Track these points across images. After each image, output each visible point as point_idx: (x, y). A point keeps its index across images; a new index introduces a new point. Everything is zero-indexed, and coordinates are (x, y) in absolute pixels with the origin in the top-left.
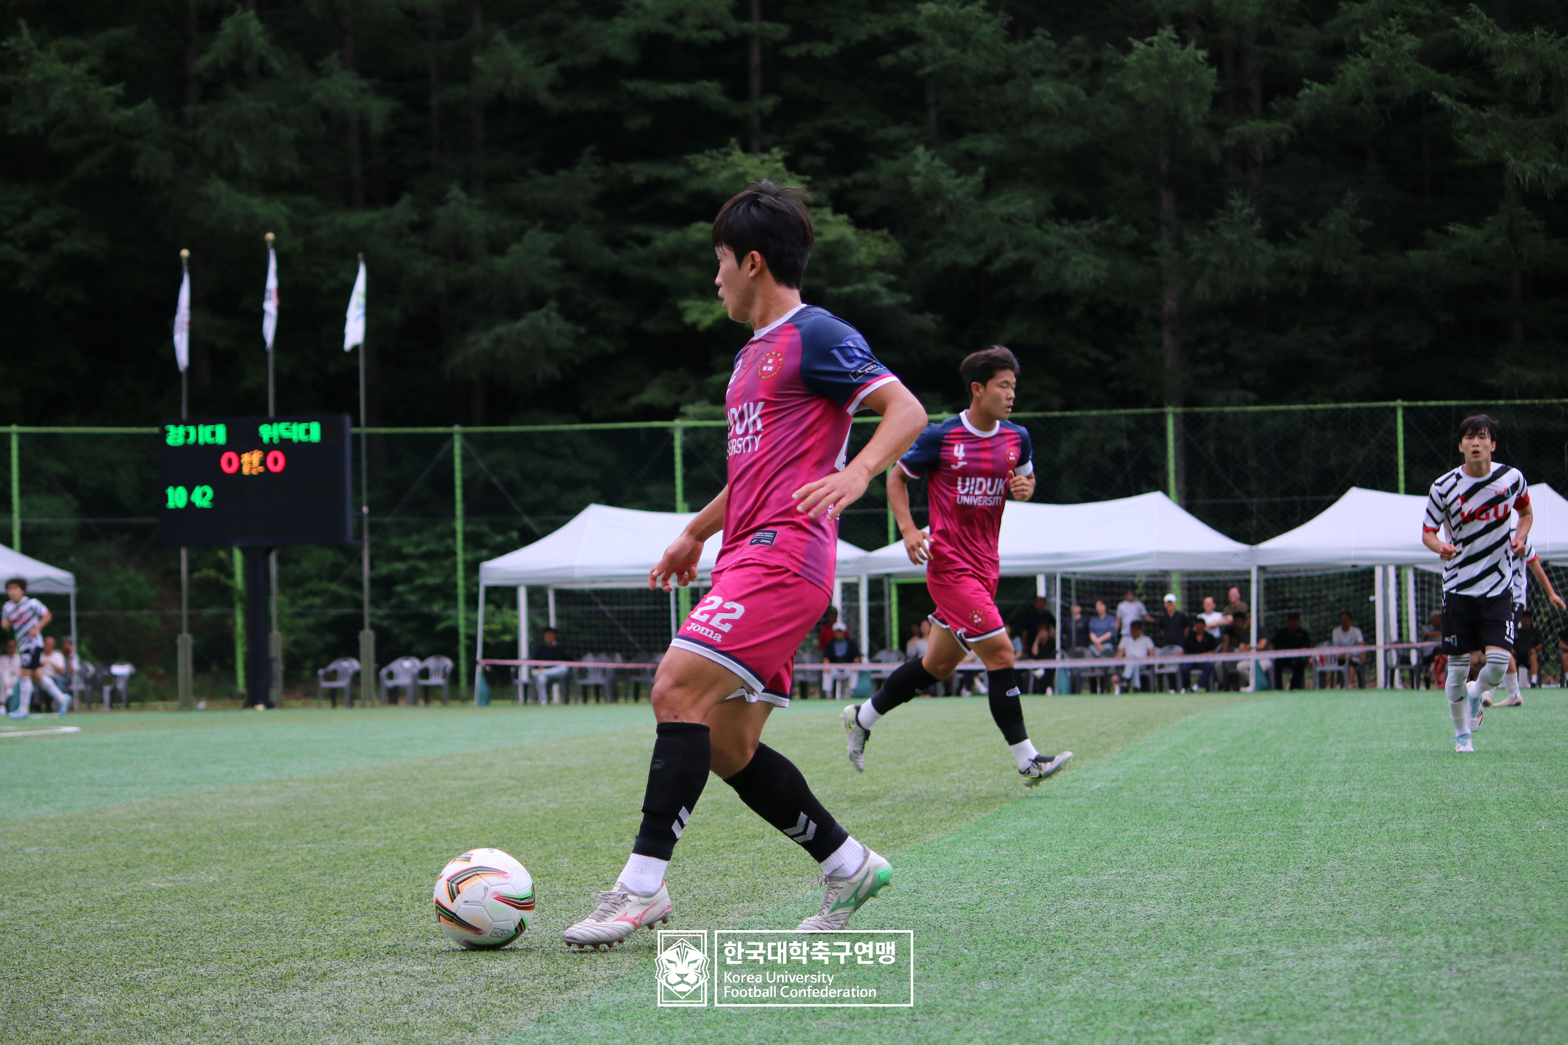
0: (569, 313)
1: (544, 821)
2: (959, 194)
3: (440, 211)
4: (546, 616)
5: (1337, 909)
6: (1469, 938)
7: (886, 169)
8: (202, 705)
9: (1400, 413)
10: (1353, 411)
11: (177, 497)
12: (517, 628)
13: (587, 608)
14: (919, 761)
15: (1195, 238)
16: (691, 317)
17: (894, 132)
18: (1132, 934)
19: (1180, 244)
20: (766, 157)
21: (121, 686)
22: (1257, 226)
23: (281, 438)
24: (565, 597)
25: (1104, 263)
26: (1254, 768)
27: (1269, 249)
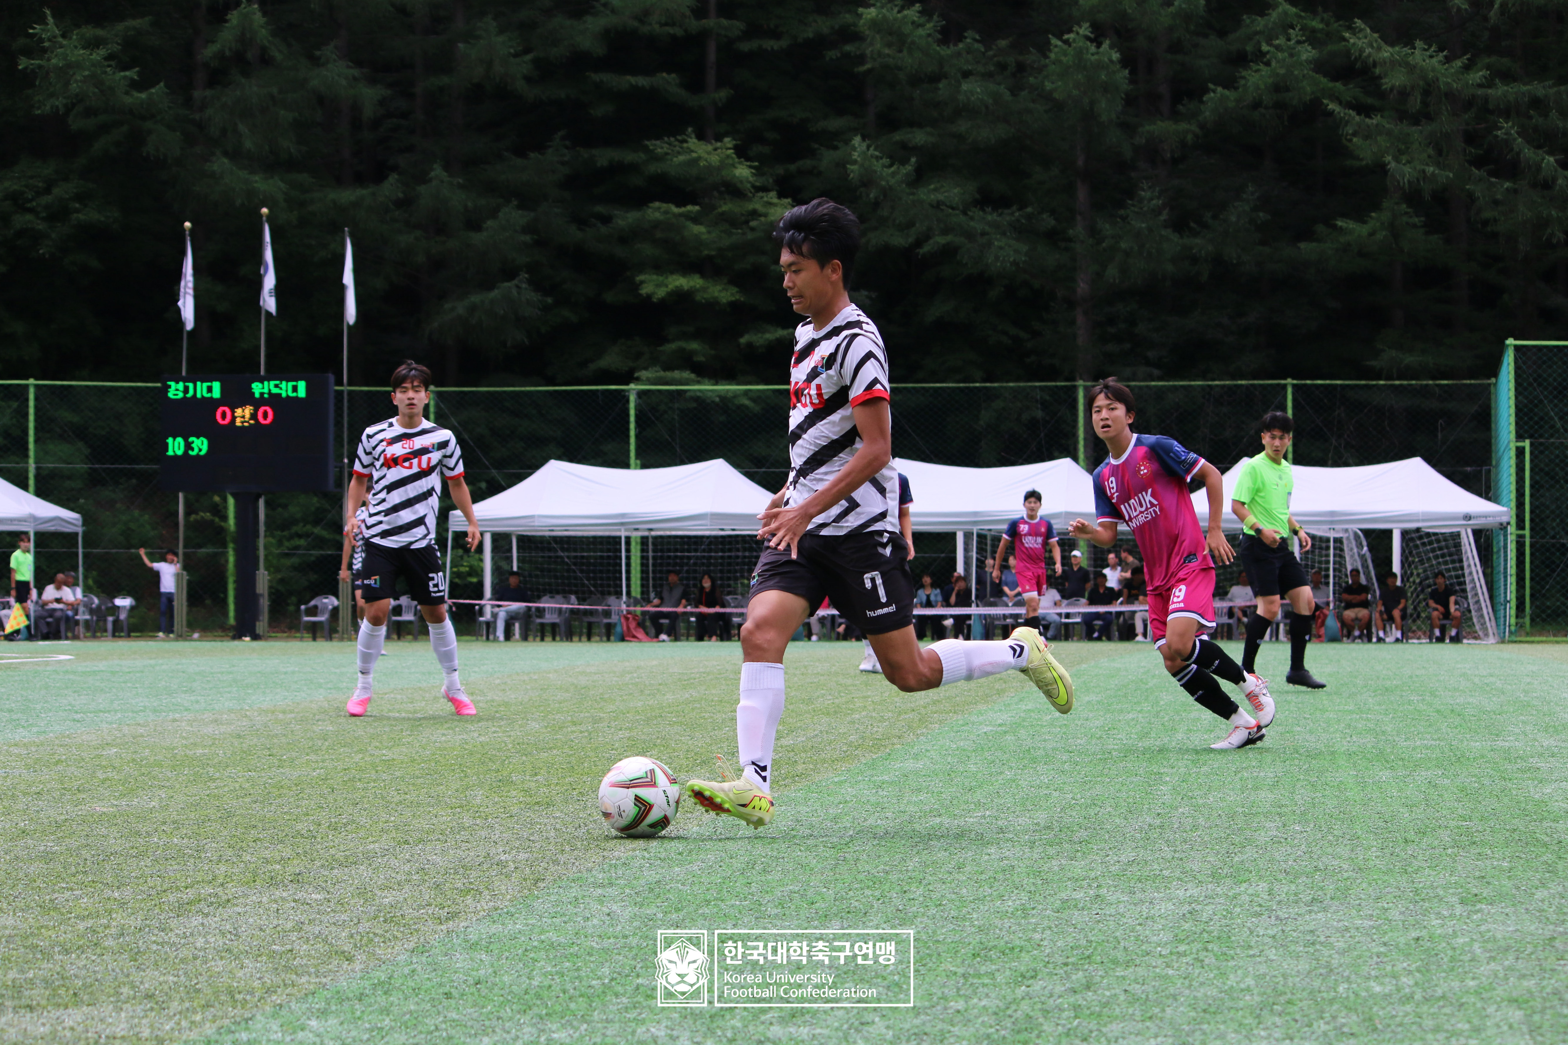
0: (536, 285)
1: (471, 754)
2: (892, 181)
3: (422, 189)
4: (509, 559)
5: (1177, 855)
6: (1293, 887)
7: (828, 158)
8: (196, 635)
9: (1290, 390)
10: (1247, 387)
11: (175, 446)
12: (482, 570)
13: (547, 554)
14: (827, 702)
15: (1107, 226)
16: (645, 290)
17: (835, 123)
18: (983, 877)
19: (1093, 231)
20: (719, 144)
21: (123, 616)
22: (1164, 216)
23: (270, 393)
24: (528, 542)
25: (1024, 248)
26: (1131, 716)
27: (1175, 237)
